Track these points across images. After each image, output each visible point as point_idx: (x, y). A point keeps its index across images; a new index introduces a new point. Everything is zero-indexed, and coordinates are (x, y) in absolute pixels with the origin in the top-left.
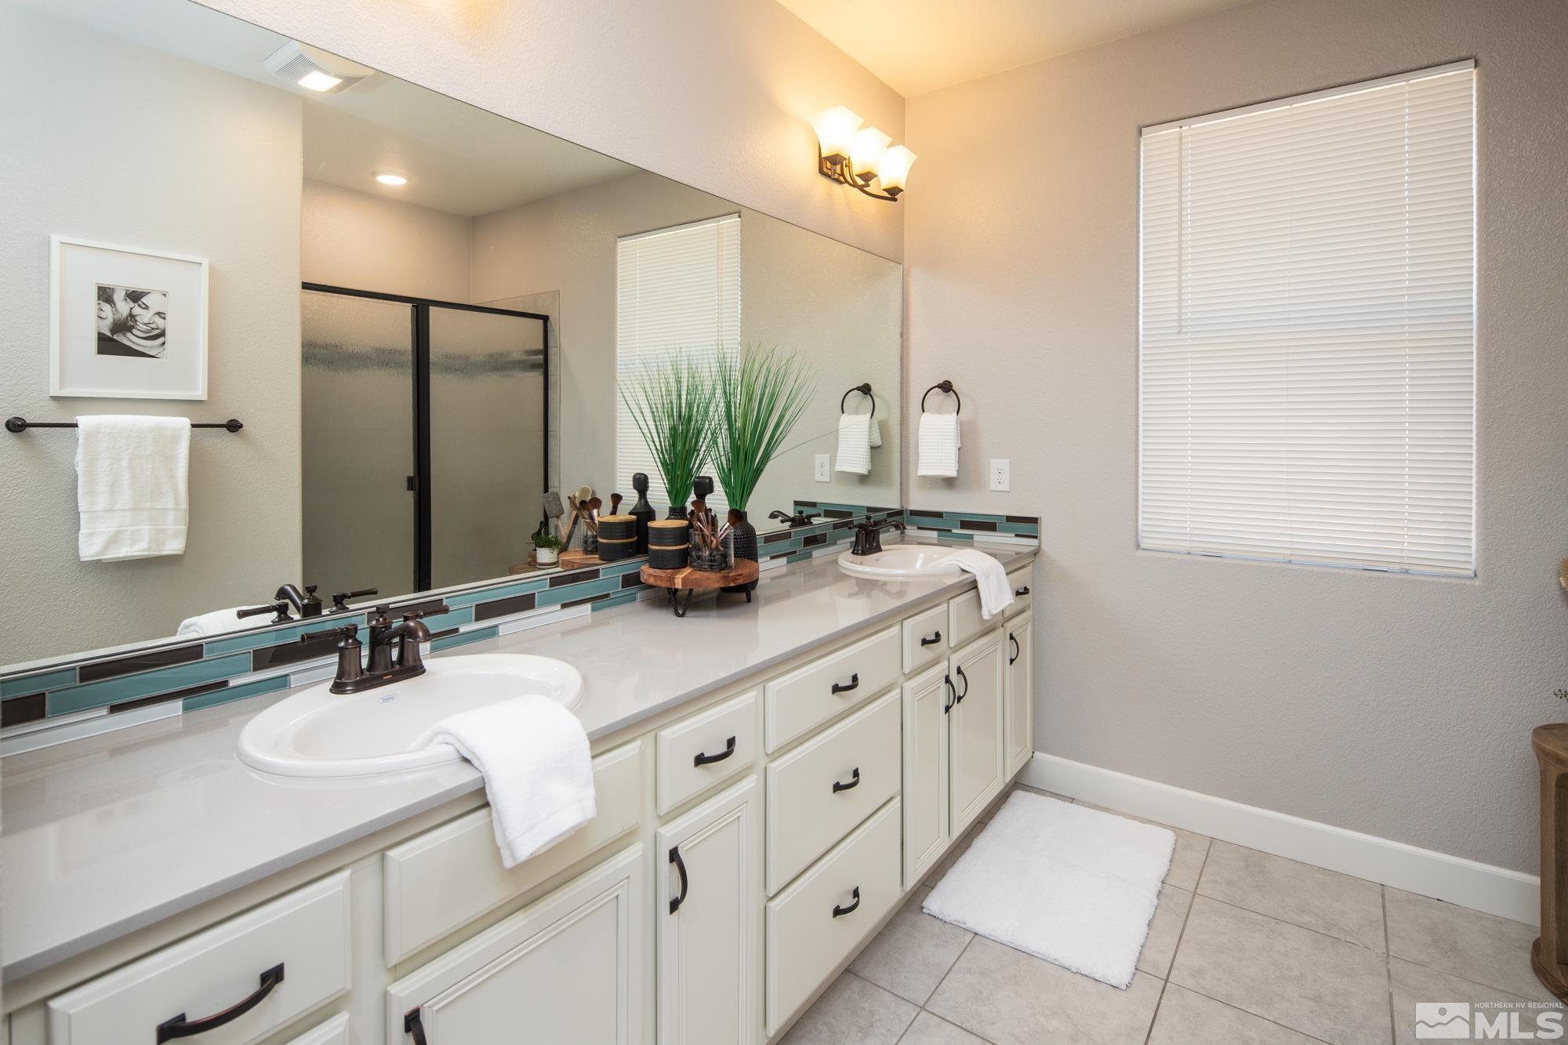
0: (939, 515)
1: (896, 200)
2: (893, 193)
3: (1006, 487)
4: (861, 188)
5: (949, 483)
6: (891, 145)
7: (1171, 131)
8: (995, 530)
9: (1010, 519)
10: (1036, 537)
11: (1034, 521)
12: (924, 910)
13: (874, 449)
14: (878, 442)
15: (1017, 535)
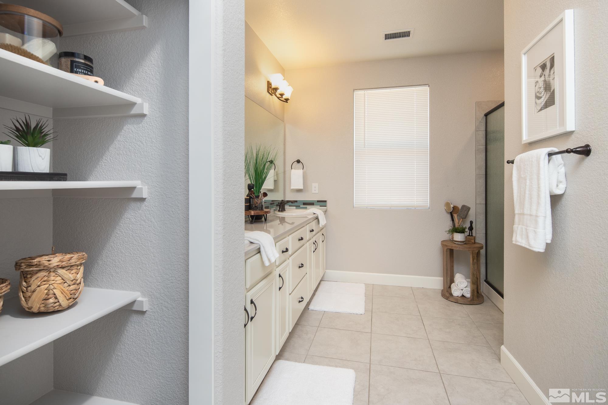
0: (296, 201)
1: (288, 102)
2: (287, 100)
3: (317, 192)
4: (278, 98)
5: (299, 191)
6: (289, 86)
7: (362, 92)
8: (314, 205)
9: (318, 201)
10: (326, 206)
11: (325, 201)
12: (309, 309)
13: (275, 181)
14: (276, 179)
15: (320, 206)
